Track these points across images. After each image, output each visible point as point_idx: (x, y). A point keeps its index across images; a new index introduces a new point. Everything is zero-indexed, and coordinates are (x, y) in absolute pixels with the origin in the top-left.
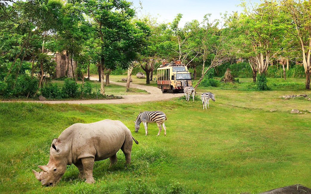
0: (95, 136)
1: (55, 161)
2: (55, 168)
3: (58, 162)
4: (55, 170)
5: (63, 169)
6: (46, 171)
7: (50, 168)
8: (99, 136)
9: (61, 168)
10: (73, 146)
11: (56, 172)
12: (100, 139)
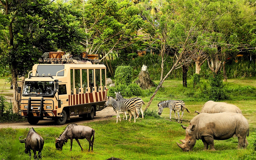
0: (211, 121)
1: (189, 137)
2: (189, 141)
3: (190, 137)
4: (189, 142)
5: (194, 141)
6: (184, 143)
7: (186, 141)
8: (214, 122)
9: (192, 141)
10: (199, 127)
11: (190, 143)
12: (215, 124)
